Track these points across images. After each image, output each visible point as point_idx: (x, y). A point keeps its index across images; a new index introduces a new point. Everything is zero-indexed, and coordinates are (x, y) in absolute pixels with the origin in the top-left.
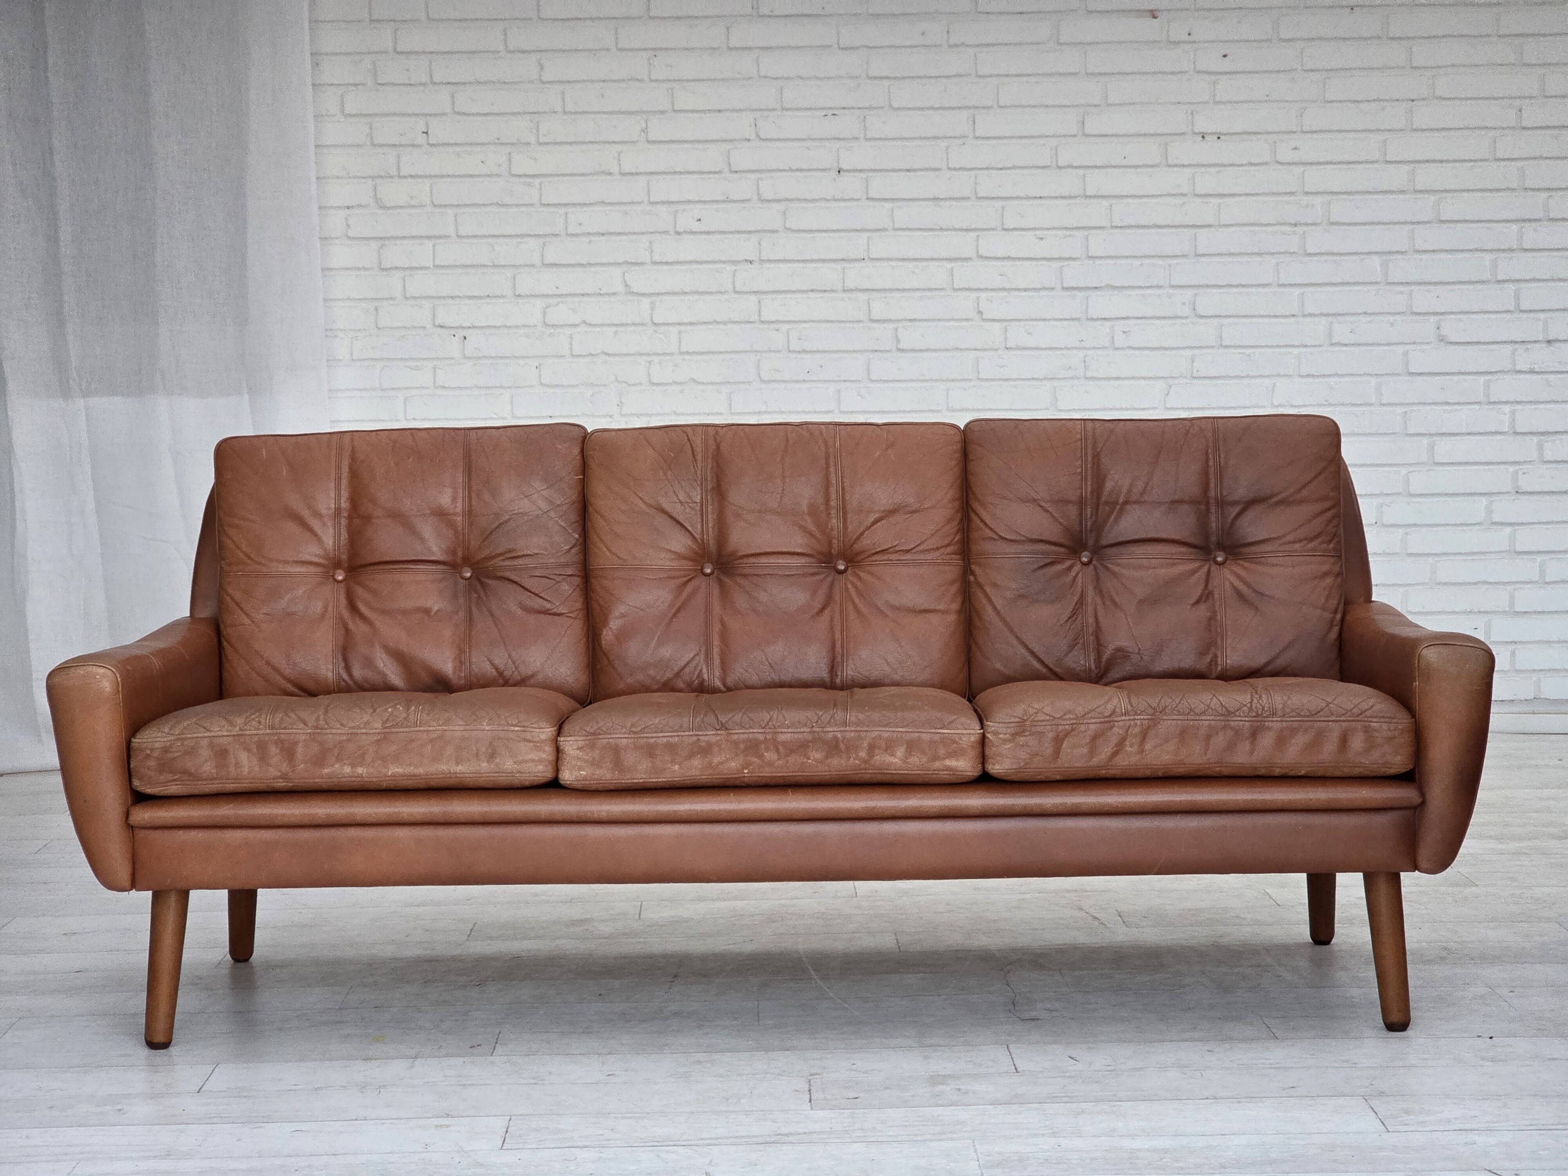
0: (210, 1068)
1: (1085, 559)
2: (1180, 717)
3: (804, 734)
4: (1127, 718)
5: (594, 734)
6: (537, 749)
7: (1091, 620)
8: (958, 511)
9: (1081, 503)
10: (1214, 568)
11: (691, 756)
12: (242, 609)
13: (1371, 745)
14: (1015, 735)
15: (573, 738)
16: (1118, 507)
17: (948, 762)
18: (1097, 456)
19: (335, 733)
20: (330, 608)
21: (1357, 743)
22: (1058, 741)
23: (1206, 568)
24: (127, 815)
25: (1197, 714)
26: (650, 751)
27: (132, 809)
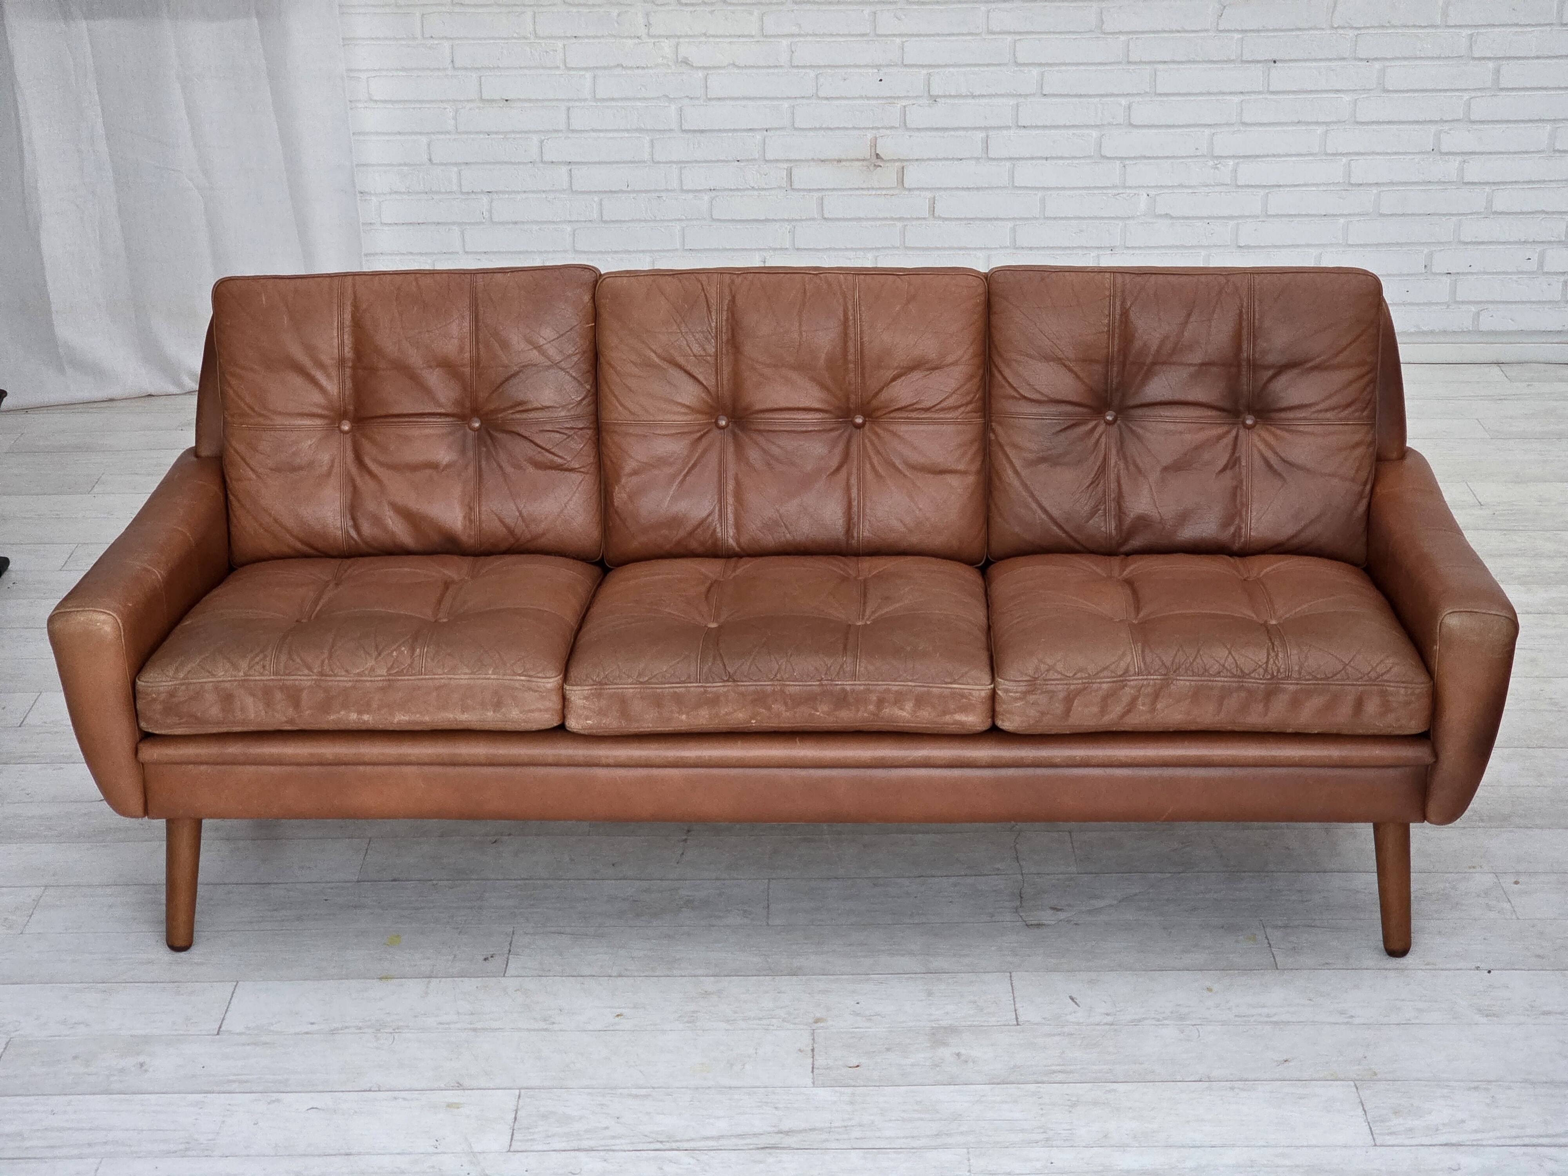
0: (230, 987)
1: (1109, 418)
2: (1195, 678)
3: (814, 686)
4: (1140, 677)
5: (600, 683)
6: (543, 698)
7: (1113, 485)
8: (979, 368)
9: (1108, 362)
10: (1242, 432)
11: (698, 706)
12: (248, 465)
13: (1386, 707)
14: (1025, 693)
15: (579, 688)
16: (1145, 368)
17: (958, 717)
18: (1125, 313)
19: (341, 680)
20: (336, 464)
21: (1372, 707)
22: (1069, 700)
23: (1234, 432)
24: (136, 752)
25: (1211, 675)
26: (657, 701)
27: (141, 745)
